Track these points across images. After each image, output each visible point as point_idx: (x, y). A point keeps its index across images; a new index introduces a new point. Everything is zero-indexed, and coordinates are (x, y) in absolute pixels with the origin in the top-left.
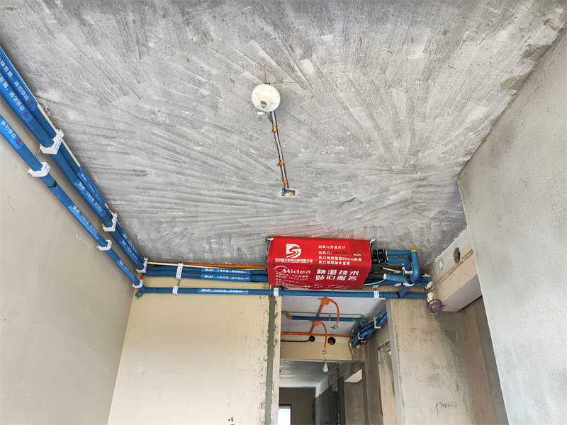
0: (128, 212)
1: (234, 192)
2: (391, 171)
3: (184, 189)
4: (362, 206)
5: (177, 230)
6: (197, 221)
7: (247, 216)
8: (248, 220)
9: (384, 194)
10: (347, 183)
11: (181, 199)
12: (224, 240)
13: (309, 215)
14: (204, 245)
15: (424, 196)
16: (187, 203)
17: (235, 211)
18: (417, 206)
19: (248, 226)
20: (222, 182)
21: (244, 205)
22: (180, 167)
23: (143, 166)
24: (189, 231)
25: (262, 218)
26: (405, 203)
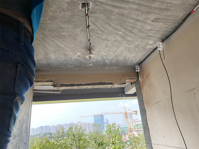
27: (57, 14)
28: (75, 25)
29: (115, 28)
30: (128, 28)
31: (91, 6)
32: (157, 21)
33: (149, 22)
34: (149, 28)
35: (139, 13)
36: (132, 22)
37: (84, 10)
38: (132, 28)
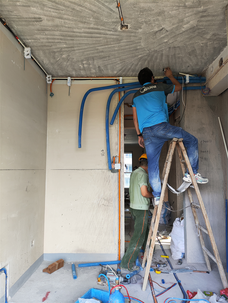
0: (36, 47)
1: (92, 28)
2: (185, 7)
3: (64, 29)
4: (168, 33)
5: (64, 56)
6: (74, 50)
7: (101, 44)
8: (102, 47)
9: (181, 24)
10: (158, 17)
11: (63, 36)
12: (90, 62)
13: (137, 41)
14: (80, 66)
15: (204, 23)
16: (67, 38)
17: (94, 42)
18: (200, 31)
19: (102, 52)
20: (85, 22)
21: (99, 37)
22: (60, 13)
23: (39, 15)
24: (71, 57)
25: (110, 46)
26: (193, 29)
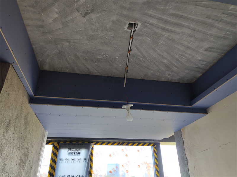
27: (97, 33)
28: (116, 48)
29: (161, 55)
30: (176, 56)
31: (139, 27)
32: (210, 51)
33: (201, 51)
34: (199, 58)
35: (192, 39)
36: (181, 49)
37: (130, 31)
38: (180, 56)
